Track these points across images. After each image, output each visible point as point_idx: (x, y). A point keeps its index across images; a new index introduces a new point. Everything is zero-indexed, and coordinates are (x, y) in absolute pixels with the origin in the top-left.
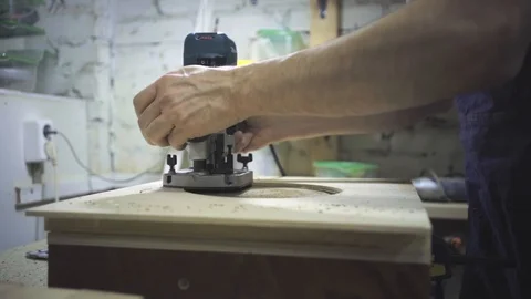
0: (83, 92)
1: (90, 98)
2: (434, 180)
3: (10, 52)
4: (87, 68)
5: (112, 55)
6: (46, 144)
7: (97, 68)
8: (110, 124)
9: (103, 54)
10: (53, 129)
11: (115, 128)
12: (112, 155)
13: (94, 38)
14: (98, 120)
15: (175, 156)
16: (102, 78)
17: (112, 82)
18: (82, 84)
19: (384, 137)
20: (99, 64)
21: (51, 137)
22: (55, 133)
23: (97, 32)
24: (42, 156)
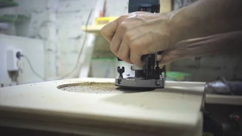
0: (43, 36)
1: (46, 39)
3: (5, 15)
4: (45, 24)
5: (57, 17)
7: (48, 24)
8: (56, 52)
9: (53, 17)
11: (59, 54)
12: (57, 68)
13: (48, 9)
14: (50, 50)
15: (123, 68)
16: (52, 29)
17: (57, 31)
18: (42, 32)
19: (196, 59)
20: (50, 22)
21: (22, 58)
22: (22, 56)
23: (49, 6)
24: (15, 68)
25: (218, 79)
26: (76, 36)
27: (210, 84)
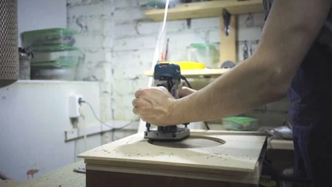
0: (98, 78)
1: (102, 80)
2: (290, 128)
4: (100, 65)
5: (113, 57)
6: (80, 109)
7: (105, 64)
8: (112, 94)
9: (108, 56)
10: (83, 100)
11: (115, 96)
12: (113, 111)
13: (103, 48)
14: (106, 92)
16: (108, 70)
17: (113, 71)
18: (97, 73)
20: (106, 62)
21: (83, 104)
22: (84, 102)
23: (105, 45)
24: (78, 114)
25: (284, 124)
26: (134, 77)
27: (276, 130)
